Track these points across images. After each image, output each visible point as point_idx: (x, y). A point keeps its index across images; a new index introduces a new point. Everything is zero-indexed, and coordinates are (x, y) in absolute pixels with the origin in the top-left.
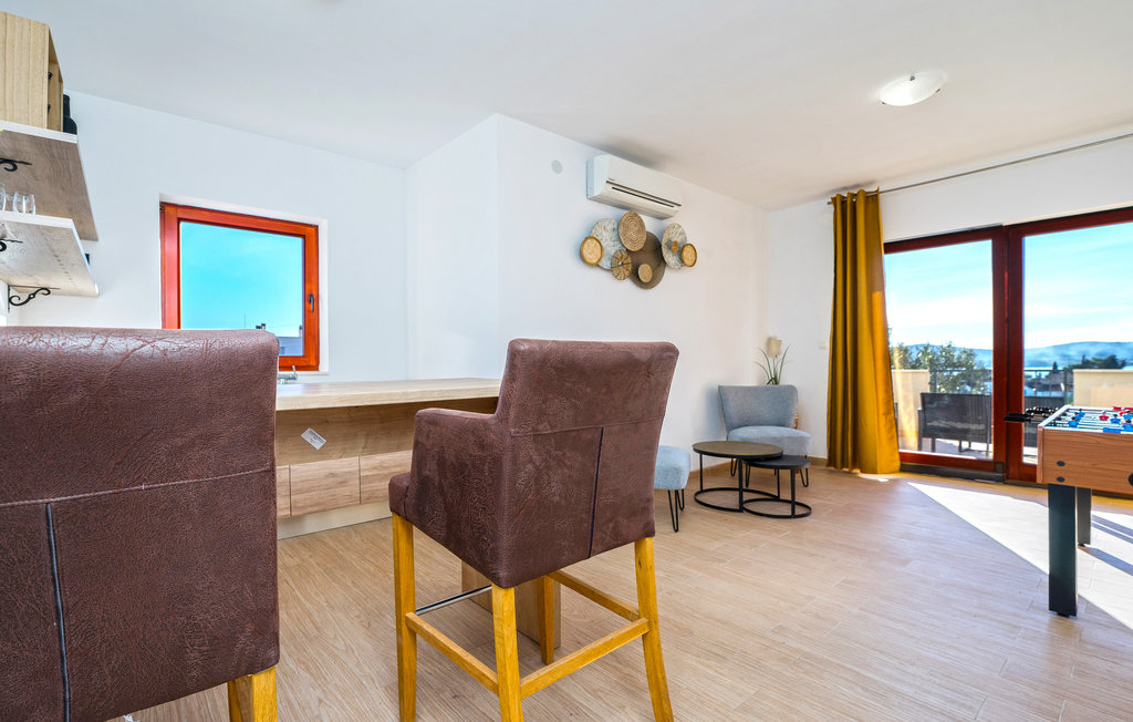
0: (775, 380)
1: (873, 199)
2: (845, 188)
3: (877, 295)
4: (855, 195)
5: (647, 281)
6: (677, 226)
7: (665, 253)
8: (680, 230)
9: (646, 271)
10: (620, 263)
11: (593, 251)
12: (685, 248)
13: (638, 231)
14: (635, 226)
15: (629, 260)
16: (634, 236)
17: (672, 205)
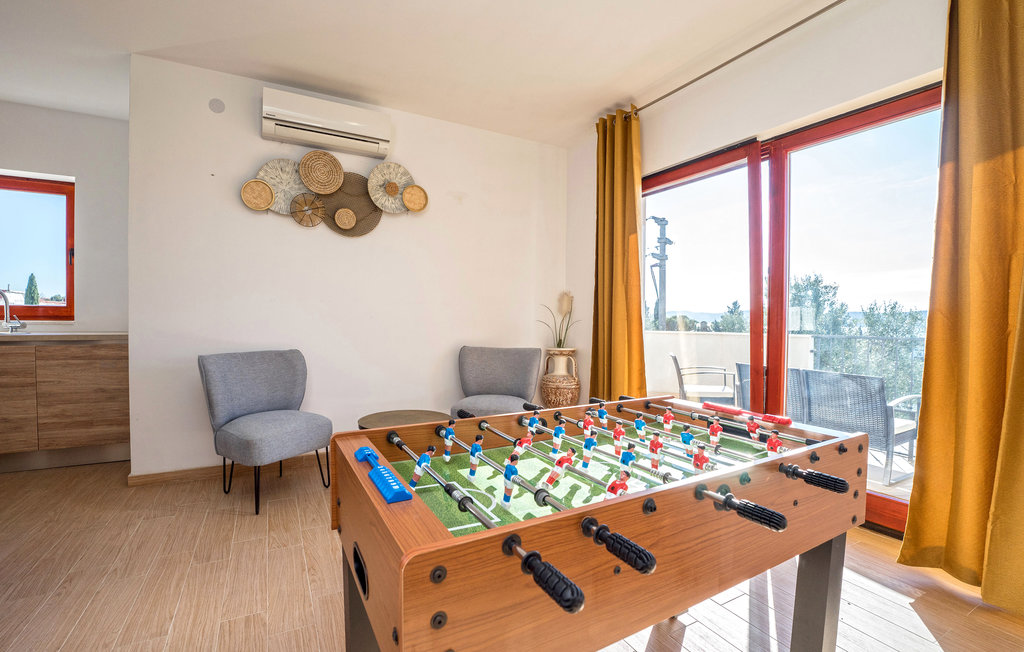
0: (563, 343)
4: (616, 117)
5: (348, 227)
6: (393, 165)
7: (378, 196)
8: (401, 170)
9: (345, 217)
10: (306, 208)
11: (260, 195)
12: (408, 190)
13: (330, 172)
14: (324, 166)
15: (318, 204)
16: (323, 178)
17: (376, 141)
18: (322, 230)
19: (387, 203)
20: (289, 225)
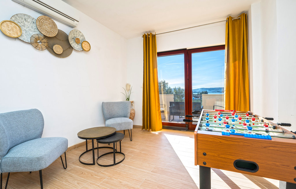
0: (128, 99)
1: (154, 36)
2: (146, 32)
3: (155, 69)
4: (149, 35)
5: (59, 53)
6: (78, 31)
7: (72, 42)
8: (81, 34)
9: (58, 49)
10: (39, 41)
11: (12, 29)
12: (84, 43)
13: (52, 27)
14: (49, 24)
15: (45, 40)
16: (49, 29)
17: (74, 20)
18: (46, 53)
19: (75, 46)
20: (30, 48)
